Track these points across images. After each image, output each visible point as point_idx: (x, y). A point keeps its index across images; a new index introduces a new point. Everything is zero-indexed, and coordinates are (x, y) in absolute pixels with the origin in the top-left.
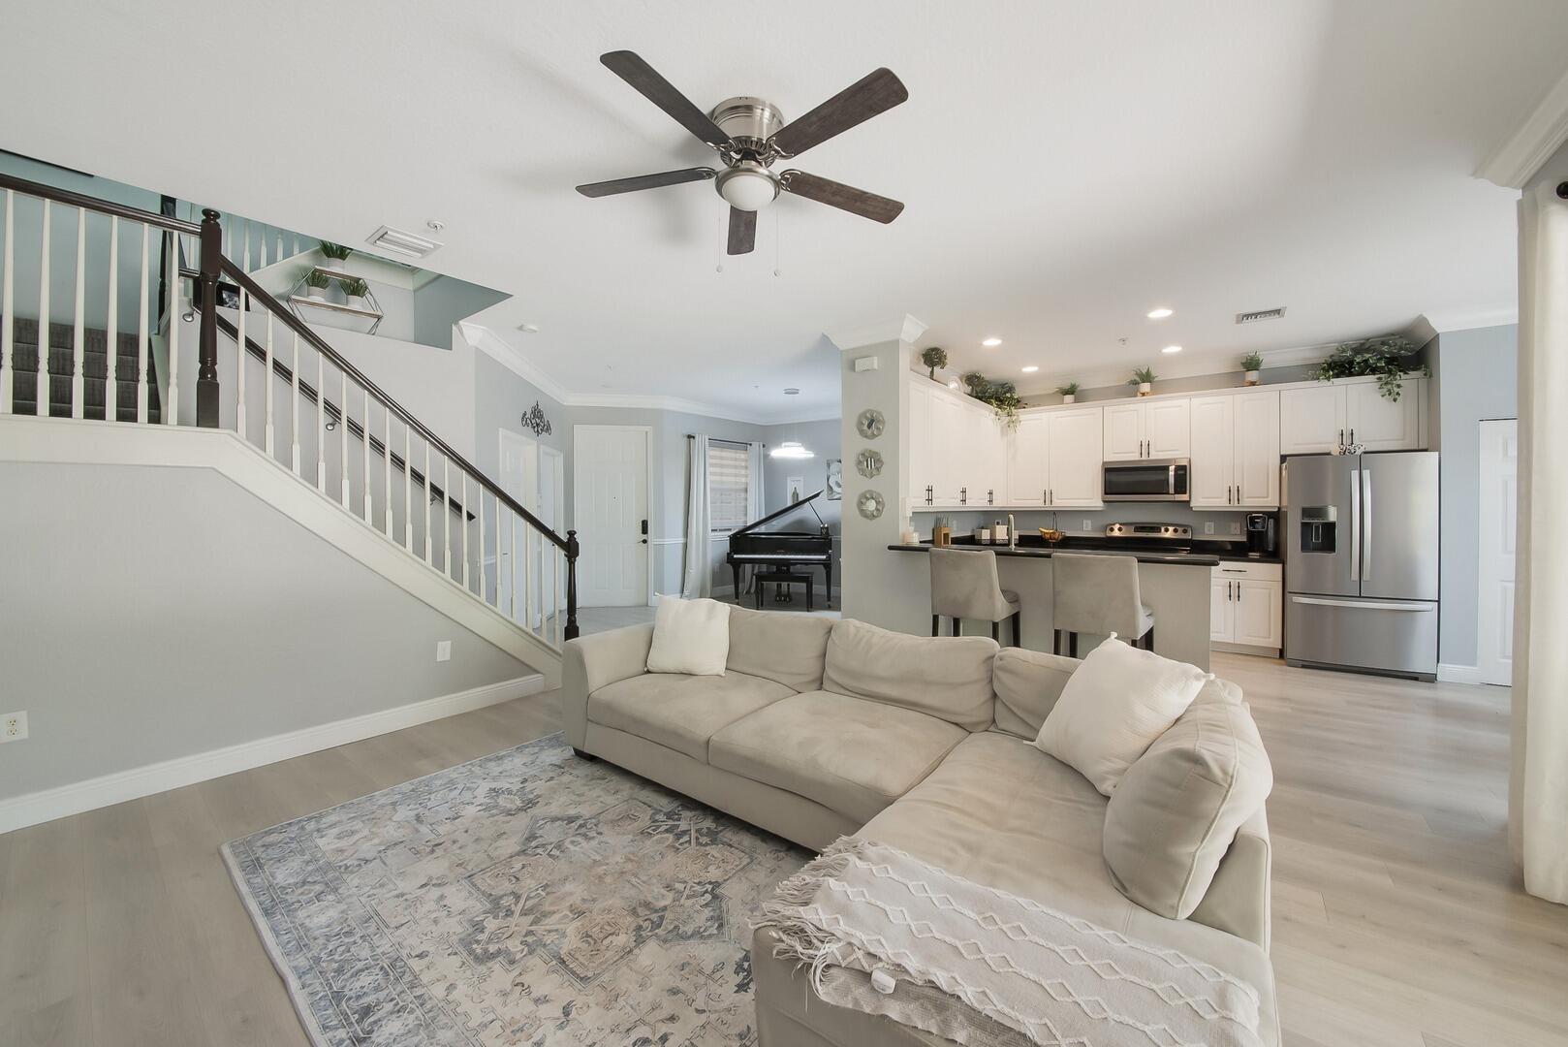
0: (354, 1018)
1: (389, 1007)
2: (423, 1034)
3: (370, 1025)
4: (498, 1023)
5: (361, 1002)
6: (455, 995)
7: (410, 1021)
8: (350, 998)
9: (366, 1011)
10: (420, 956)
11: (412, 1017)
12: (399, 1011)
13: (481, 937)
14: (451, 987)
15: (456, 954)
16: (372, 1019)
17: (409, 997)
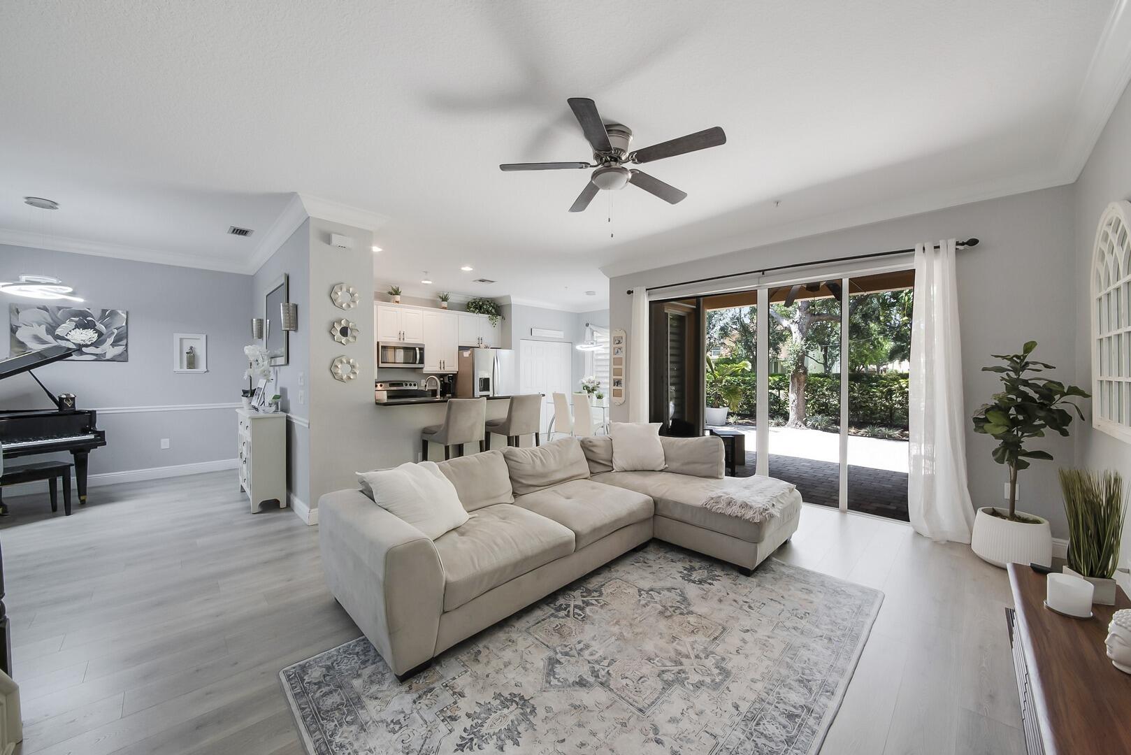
0: (798, 721)
1: (781, 706)
2: (788, 681)
3: (797, 709)
4: (765, 654)
5: (787, 723)
6: (758, 677)
7: (784, 691)
8: (788, 732)
9: (791, 716)
10: (737, 707)
11: (781, 691)
12: (781, 699)
13: (708, 680)
14: (753, 681)
15: (728, 688)
16: (794, 710)
17: (771, 699)
